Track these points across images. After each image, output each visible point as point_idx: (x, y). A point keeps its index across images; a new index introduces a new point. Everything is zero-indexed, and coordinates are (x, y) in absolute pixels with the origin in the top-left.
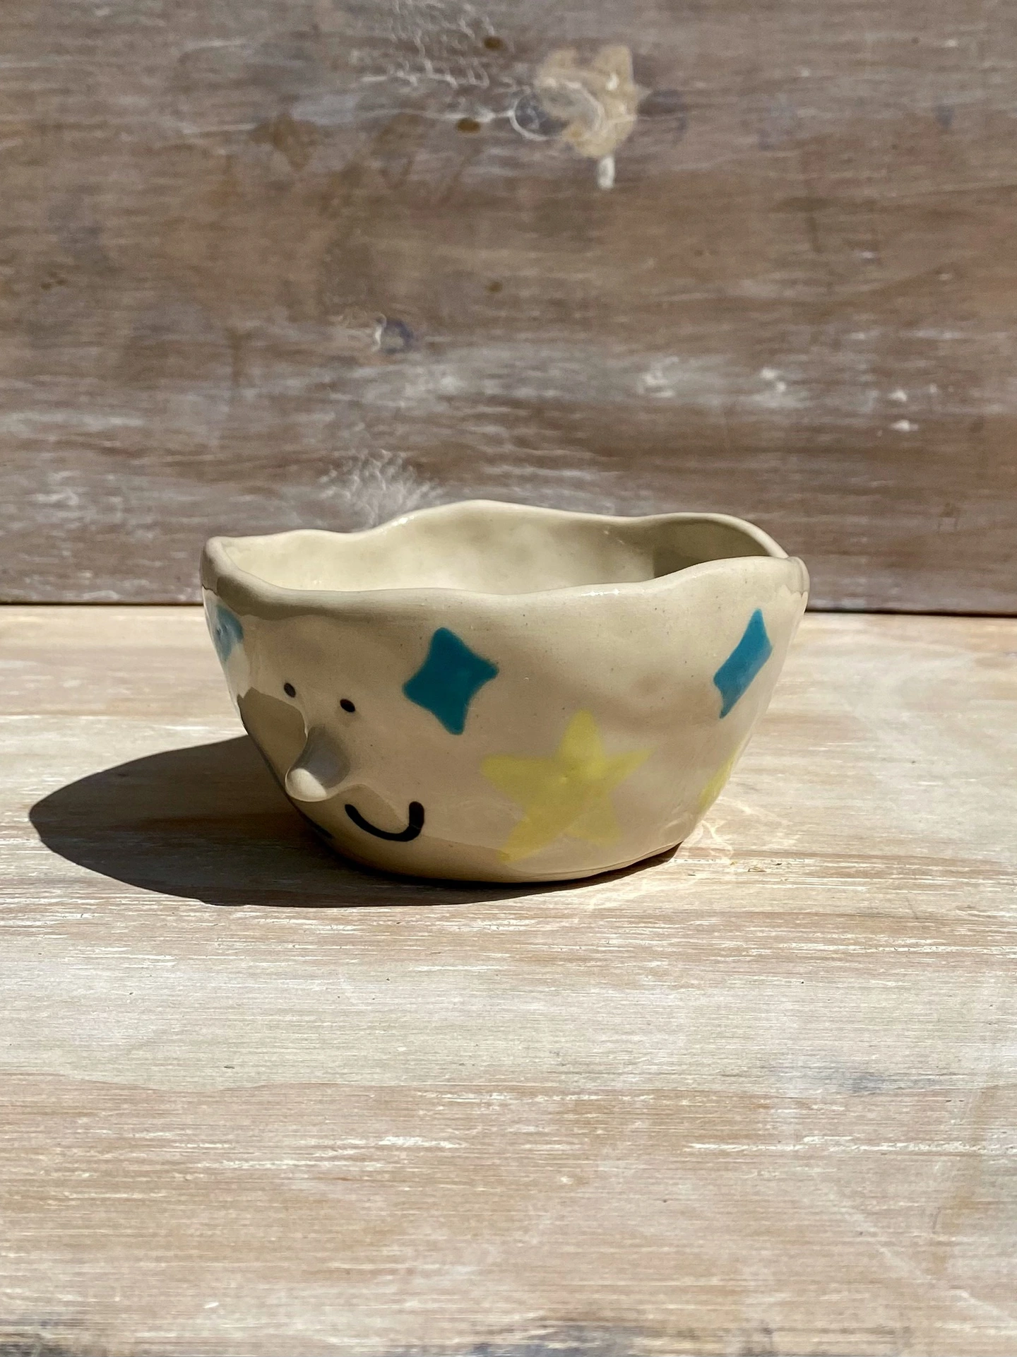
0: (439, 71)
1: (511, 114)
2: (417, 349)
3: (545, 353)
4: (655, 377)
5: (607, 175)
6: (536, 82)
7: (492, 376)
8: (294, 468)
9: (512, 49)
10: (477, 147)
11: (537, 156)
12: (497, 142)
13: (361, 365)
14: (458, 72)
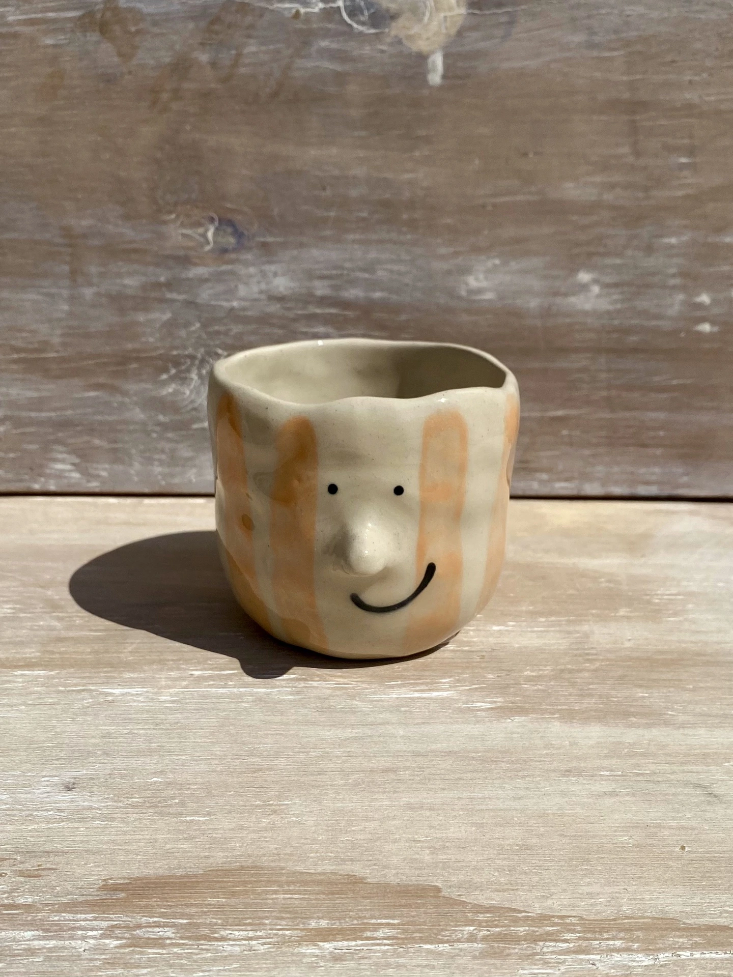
2: (250, 249)
3: (373, 255)
4: (477, 279)
5: (436, 71)
7: (323, 277)
8: (134, 365)
10: (307, 39)
11: (366, 49)
12: (326, 34)
13: (196, 265)
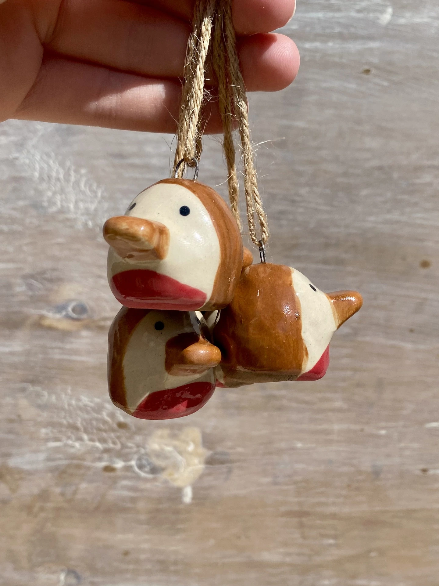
0: (92, 440)
1: (133, 463)
2: (84, 584)
5: (188, 496)
6: (147, 446)
9: (133, 429)
10: (115, 480)
11: (148, 486)
12: (125, 478)
14: (103, 441)
